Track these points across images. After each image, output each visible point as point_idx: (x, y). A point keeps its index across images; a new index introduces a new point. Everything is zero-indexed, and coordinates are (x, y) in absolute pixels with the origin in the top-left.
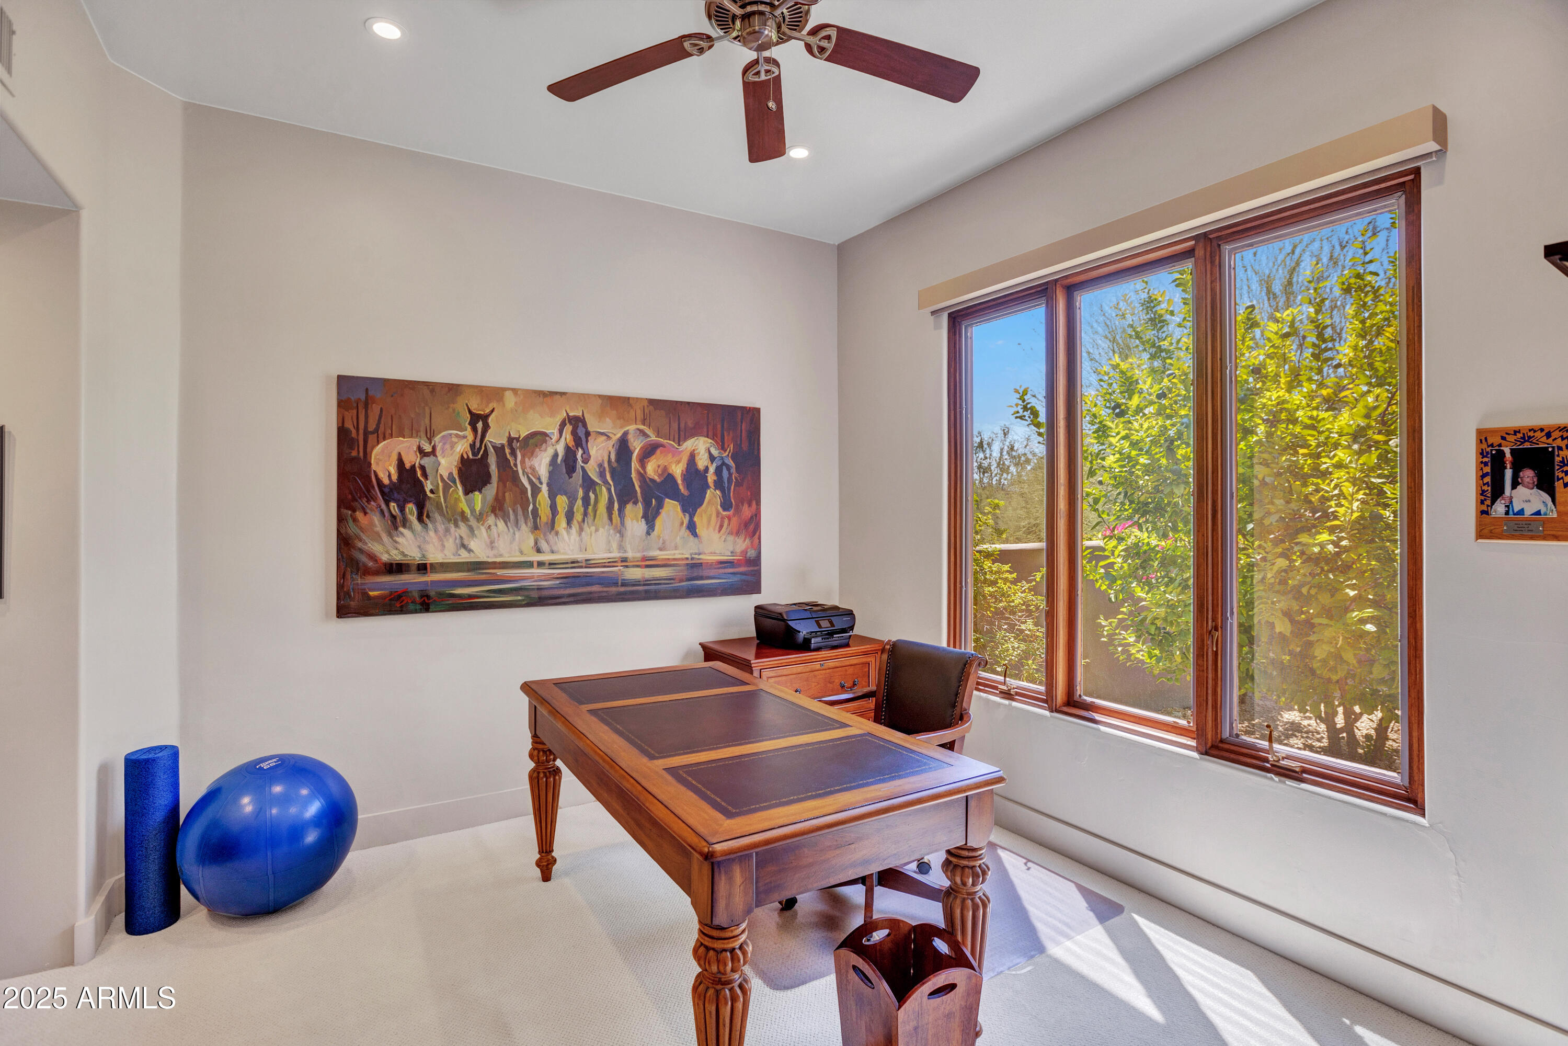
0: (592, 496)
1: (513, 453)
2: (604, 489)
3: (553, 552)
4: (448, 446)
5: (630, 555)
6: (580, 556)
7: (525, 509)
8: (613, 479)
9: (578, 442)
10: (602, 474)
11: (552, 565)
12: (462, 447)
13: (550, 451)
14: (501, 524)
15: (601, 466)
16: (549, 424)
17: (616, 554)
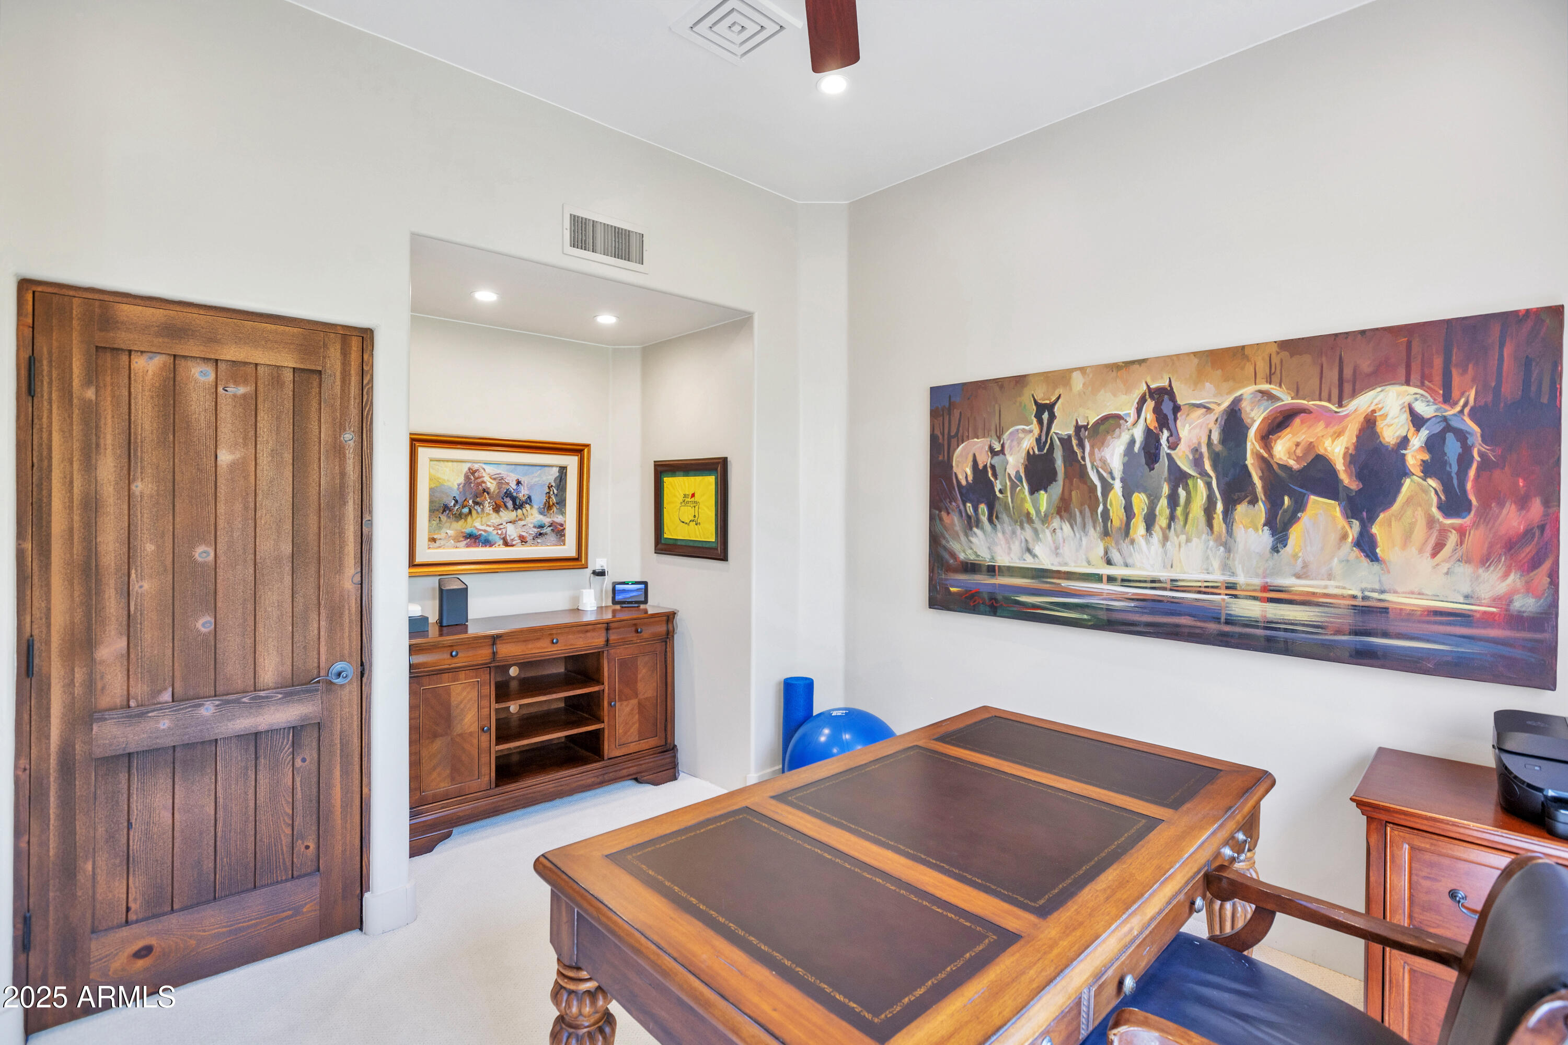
0: (1182, 493)
1: (1081, 445)
2: (1201, 483)
3: (1126, 565)
4: (1015, 443)
5: (1241, 579)
6: (1164, 575)
7: (1094, 510)
8: (1215, 467)
9: (1163, 421)
10: (1198, 462)
11: (1125, 581)
12: (1028, 443)
13: (1125, 438)
14: (1066, 527)
15: (1196, 451)
16: (1124, 404)
17: (1217, 577)
